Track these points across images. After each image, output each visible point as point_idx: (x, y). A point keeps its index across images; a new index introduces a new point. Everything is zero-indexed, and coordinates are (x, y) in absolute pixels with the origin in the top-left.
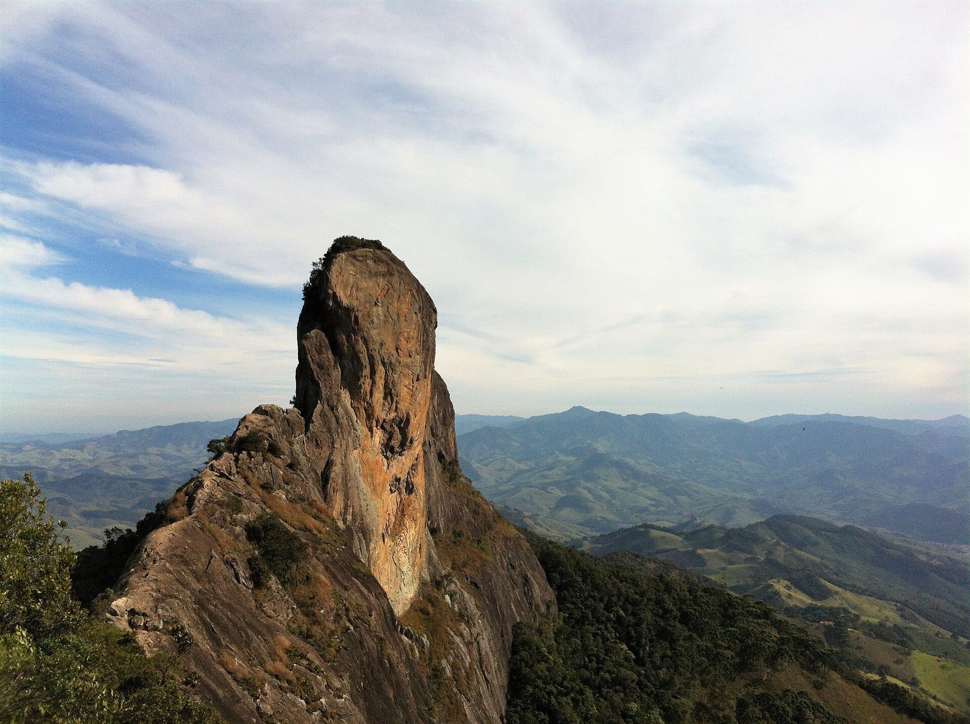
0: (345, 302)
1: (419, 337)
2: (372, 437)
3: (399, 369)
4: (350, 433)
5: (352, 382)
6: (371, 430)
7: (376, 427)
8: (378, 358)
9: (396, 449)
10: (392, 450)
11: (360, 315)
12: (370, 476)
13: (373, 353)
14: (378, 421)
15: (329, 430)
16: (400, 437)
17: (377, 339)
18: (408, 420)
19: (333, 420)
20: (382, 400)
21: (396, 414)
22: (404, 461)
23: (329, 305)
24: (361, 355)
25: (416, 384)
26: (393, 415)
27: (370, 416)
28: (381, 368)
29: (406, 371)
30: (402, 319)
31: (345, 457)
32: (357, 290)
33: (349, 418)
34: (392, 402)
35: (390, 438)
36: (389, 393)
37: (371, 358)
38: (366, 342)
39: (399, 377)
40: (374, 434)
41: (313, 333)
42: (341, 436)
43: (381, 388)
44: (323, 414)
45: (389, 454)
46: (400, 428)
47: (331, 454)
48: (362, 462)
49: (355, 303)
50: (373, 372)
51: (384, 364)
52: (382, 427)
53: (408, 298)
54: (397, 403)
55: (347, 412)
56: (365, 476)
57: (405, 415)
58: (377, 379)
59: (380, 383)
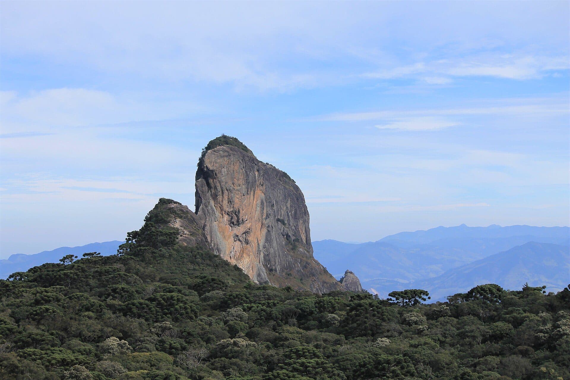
0: (211, 168)
1: (244, 178)
2: (223, 218)
3: (234, 191)
4: (213, 216)
5: (215, 197)
6: (222, 215)
7: (225, 214)
8: (224, 188)
9: (235, 223)
10: (233, 223)
11: (217, 172)
12: (223, 232)
13: (223, 186)
14: (225, 212)
15: (205, 214)
16: (236, 218)
17: (224, 180)
18: (239, 211)
19: (207, 211)
20: (227, 204)
21: (233, 209)
22: (240, 229)
23: (205, 170)
24: (218, 187)
25: (243, 197)
26: (232, 209)
27: (222, 210)
28: (226, 191)
29: (237, 192)
30: (235, 172)
31: (211, 224)
32: (216, 163)
33: (213, 210)
34: (231, 204)
35: (232, 219)
36: (230, 202)
37: (222, 188)
38: (220, 182)
39: (234, 195)
40: (224, 216)
41: (200, 180)
42: (209, 216)
43: (226, 199)
44: (203, 209)
45: (232, 225)
46: (236, 215)
47: (205, 222)
48: (219, 227)
49: (215, 168)
50: (223, 193)
51: (227, 190)
52: (228, 214)
53: (238, 164)
54: (233, 204)
55: (212, 208)
56: (220, 232)
57: (237, 209)
58: (224, 196)
59: (226, 197)
